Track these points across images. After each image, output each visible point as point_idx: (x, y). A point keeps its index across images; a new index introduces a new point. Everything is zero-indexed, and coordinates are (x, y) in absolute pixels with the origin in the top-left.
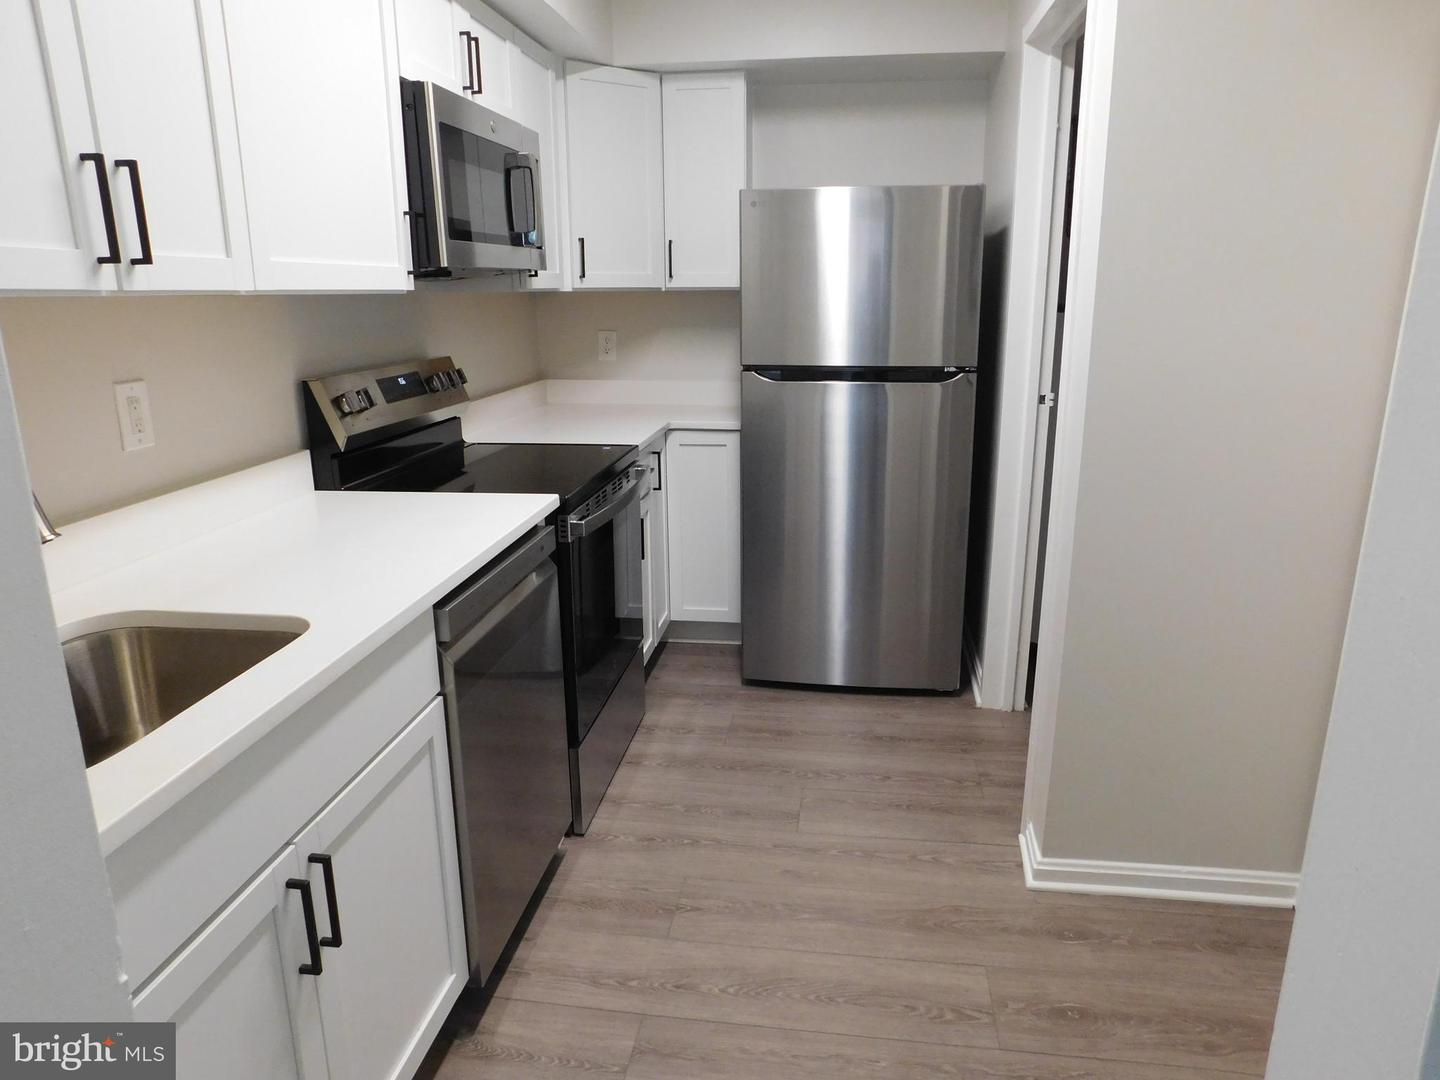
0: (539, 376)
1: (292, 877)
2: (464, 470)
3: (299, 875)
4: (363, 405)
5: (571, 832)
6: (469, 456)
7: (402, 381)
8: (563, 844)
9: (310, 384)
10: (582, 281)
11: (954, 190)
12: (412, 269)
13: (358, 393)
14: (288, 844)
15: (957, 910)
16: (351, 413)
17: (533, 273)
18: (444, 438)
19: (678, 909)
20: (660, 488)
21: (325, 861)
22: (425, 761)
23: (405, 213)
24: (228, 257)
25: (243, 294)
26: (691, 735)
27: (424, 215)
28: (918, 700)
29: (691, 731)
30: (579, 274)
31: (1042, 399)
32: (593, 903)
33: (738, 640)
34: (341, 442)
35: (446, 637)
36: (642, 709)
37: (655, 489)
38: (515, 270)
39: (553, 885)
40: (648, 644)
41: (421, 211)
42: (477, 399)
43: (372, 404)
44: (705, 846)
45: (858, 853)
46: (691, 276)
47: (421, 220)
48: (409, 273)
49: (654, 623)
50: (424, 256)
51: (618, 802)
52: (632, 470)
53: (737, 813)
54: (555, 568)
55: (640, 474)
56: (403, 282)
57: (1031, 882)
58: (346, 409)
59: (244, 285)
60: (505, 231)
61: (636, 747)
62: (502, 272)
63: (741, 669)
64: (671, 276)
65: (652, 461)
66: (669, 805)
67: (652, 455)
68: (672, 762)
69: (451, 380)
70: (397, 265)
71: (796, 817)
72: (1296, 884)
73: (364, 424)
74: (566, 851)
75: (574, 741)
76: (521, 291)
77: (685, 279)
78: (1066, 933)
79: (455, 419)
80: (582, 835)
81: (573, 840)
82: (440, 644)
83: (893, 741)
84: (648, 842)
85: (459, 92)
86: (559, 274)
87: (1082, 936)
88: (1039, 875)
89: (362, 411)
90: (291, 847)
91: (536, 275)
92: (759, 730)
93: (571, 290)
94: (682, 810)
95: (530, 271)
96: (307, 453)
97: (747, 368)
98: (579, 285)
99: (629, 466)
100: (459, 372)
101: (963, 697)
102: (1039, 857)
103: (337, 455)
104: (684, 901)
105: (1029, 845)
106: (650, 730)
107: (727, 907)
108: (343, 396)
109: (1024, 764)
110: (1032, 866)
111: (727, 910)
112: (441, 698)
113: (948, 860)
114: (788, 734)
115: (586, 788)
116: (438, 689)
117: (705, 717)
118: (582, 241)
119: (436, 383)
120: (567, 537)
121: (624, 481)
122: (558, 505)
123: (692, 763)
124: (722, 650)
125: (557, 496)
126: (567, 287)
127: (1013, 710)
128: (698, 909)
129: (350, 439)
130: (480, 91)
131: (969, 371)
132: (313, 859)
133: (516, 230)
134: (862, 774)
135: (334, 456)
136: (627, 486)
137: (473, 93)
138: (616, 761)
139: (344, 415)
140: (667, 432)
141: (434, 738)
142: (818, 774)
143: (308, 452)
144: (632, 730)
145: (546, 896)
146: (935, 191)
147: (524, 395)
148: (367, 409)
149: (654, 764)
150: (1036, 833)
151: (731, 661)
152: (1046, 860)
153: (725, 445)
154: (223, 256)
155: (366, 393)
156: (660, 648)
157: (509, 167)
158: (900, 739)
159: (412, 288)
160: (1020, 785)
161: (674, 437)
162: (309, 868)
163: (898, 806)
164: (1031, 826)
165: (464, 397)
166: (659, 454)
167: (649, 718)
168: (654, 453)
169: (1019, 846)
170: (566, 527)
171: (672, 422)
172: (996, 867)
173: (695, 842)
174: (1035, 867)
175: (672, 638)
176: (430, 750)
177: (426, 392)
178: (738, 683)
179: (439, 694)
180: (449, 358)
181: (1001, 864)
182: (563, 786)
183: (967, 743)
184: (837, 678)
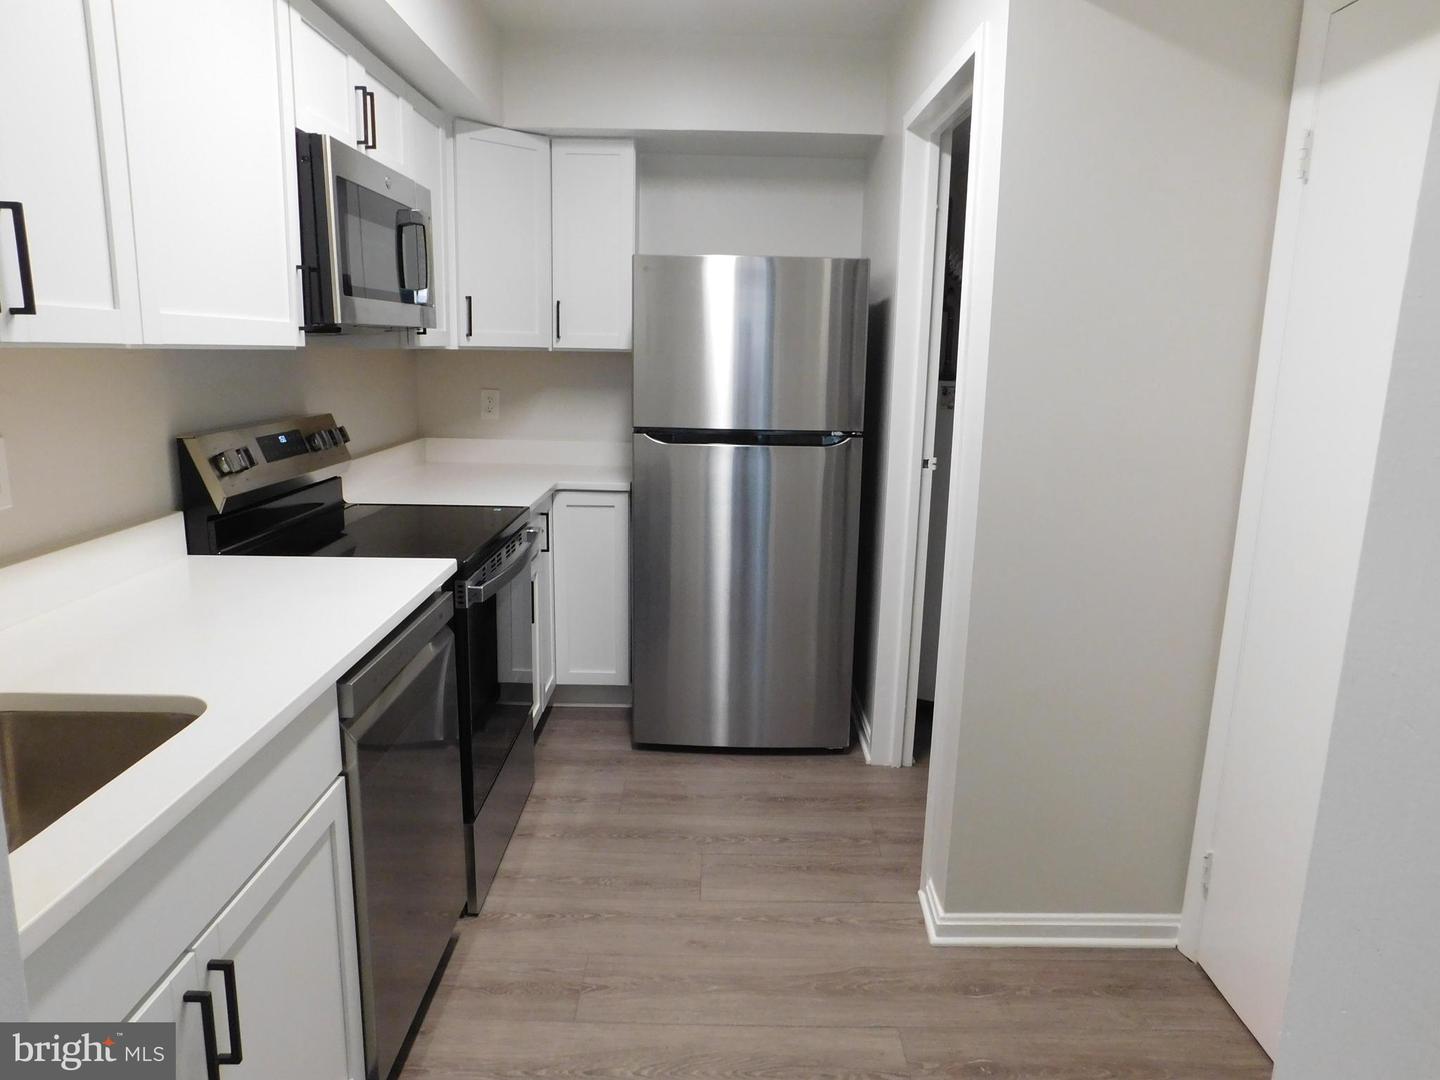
0: (418, 433)
1: (191, 989)
2: (343, 532)
3: (197, 987)
4: (243, 464)
5: (468, 912)
6: (349, 517)
7: (283, 439)
8: (462, 926)
9: (186, 442)
10: (468, 340)
11: (836, 263)
12: (303, 325)
13: (238, 451)
14: (186, 952)
15: (866, 972)
16: (230, 473)
17: (422, 331)
18: (326, 499)
19: (584, 988)
20: (548, 550)
21: (227, 968)
22: (326, 848)
23: (298, 267)
24: (115, 308)
25: (129, 347)
26: (583, 804)
27: (317, 270)
28: (809, 760)
29: (583, 800)
30: (466, 331)
31: (925, 463)
32: (495, 988)
33: (626, 703)
34: (219, 504)
35: (349, 713)
36: (531, 778)
37: (543, 551)
38: (402, 327)
39: (447, 972)
40: (537, 709)
41: (315, 265)
42: (356, 458)
43: (252, 463)
44: (607, 919)
45: (763, 919)
46: (580, 336)
47: (314, 275)
48: (301, 328)
49: (543, 686)
50: (317, 310)
51: (511, 877)
52: (524, 533)
53: (638, 883)
54: (453, 635)
55: (532, 537)
56: (294, 338)
57: (934, 939)
58: (225, 468)
59: (130, 338)
60: (395, 288)
61: (527, 818)
62: (390, 329)
63: (631, 732)
64: (558, 336)
65: (541, 522)
66: (568, 877)
67: (541, 516)
68: (568, 832)
69: (333, 438)
70: (288, 320)
71: (698, 884)
72: (1179, 925)
73: (243, 484)
74: (460, 934)
75: (469, 816)
76: (407, 348)
77: (572, 339)
78: (972, 988)
79: (336, 480)
80: (476, 915)
81: (468, 920)
82: (342, 720)
83: (787, 803)
84: (546, 919)
85: (354, 146)
86: (446, 334)
87: (986, 989)
88: (942, 931)
89: (241, 471)
90: (190, 955)
91: (425, 333)
92: (655, 796)
93: (457, 348)
94: (580, 882)
95: (418, 328)
96: (180, 516)
97: (639, 430)
98: (466, 343)
99: (521, 529)
100: (341, 430)
101: (851, 755)
102: (942, 913)
103: (214, 517)
104: (588, 980)
105: (930, 901)
106: (541, 800)
107: (635, 984)
108: (221, 454)
109: (923, 820)
110: (934, 922)
111: (634, 987)
112: (342, 778)
113: (852, 921)
114: (683, 798)
115: (480, 864)
116: (340, 769)
117: (597, 783)
118: (469, 299)
119: (318, 441)
120: (463, 603)
121: (517, 543)
122: (456, 570)
123: (587, 833)
124: (609, 714)
125: (455, 560)
126: (453, 345)
127: (902, 766)
128: (606, 987)
129: (229, 501)
130: (374, 147)
131: (855, 436)
132: (213, 966)
133: (407, 287)
134: (760, 836)
135: (210, 519)
136: (520, 549)
137: (367, 147)
138: (507, 834)
139: (223, 475)
140: (555, 492)
141: (336, 823)
142: (717, 839)
143: (181, 514)
144: (521, 801)
145: (441, 983)
146: (816, 263)
147: (403, 454)
148: (247, 468)
149: (548, 836)
150: (937, 890)
151: (620, 725)
152: (949, 915)
153: (613, 507)
154: (108, 307)
155: (246, 451)
156: (547, 712)
157: (401, 223)
158: (795, 799)
159: (303, 344)
160: (918, 841)
161: (561, 498)
162: (207, 977)
163: (798, 868)
164: (930, 882)
165: (346, 457)
166: (547, 515)
167: (539, 787)
168: (542, 514)
169: (919, 903)
170: (463, 592)
171: (560, 482)
172: (900, 925)
173: (596, 917)
174: (938, 923)
175: (557, 702)
176: (331, 835)
177: (307, 451)
178: (628, 747)
179: (341, 775)
180: (330, 415)
181: (904, 922)
182: (459, 864)
183: (859, 801)
184: (720, 739)
